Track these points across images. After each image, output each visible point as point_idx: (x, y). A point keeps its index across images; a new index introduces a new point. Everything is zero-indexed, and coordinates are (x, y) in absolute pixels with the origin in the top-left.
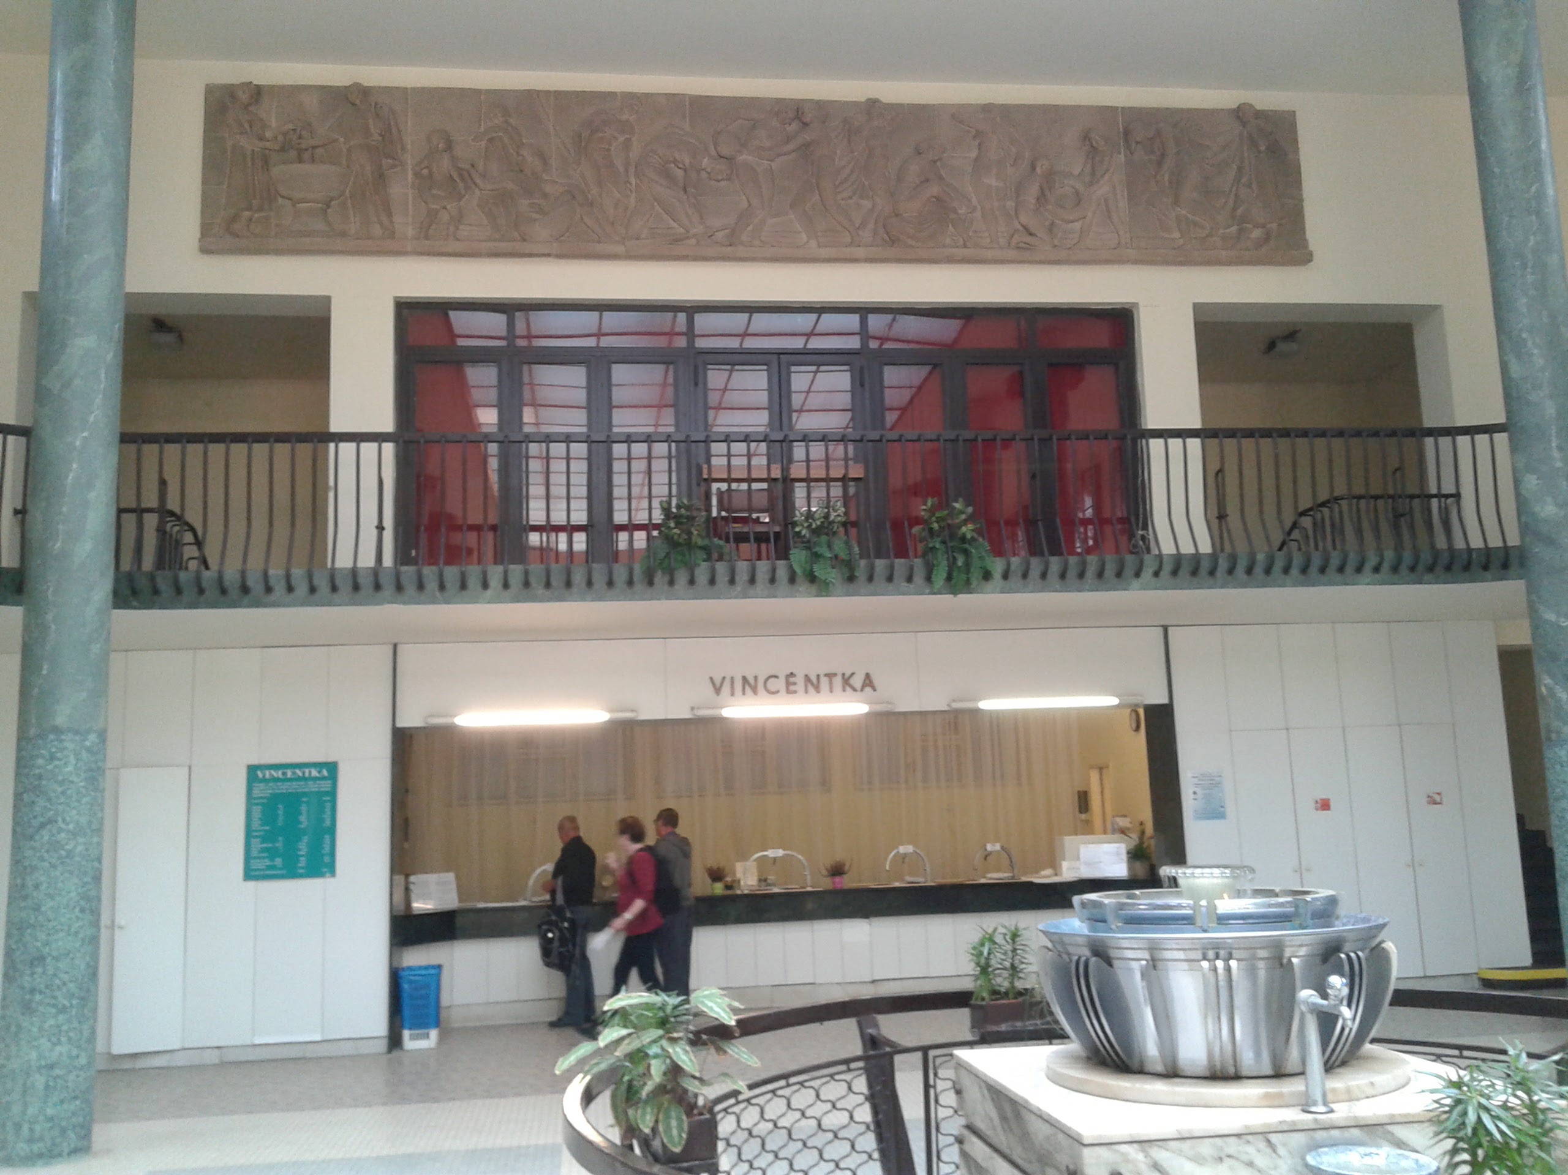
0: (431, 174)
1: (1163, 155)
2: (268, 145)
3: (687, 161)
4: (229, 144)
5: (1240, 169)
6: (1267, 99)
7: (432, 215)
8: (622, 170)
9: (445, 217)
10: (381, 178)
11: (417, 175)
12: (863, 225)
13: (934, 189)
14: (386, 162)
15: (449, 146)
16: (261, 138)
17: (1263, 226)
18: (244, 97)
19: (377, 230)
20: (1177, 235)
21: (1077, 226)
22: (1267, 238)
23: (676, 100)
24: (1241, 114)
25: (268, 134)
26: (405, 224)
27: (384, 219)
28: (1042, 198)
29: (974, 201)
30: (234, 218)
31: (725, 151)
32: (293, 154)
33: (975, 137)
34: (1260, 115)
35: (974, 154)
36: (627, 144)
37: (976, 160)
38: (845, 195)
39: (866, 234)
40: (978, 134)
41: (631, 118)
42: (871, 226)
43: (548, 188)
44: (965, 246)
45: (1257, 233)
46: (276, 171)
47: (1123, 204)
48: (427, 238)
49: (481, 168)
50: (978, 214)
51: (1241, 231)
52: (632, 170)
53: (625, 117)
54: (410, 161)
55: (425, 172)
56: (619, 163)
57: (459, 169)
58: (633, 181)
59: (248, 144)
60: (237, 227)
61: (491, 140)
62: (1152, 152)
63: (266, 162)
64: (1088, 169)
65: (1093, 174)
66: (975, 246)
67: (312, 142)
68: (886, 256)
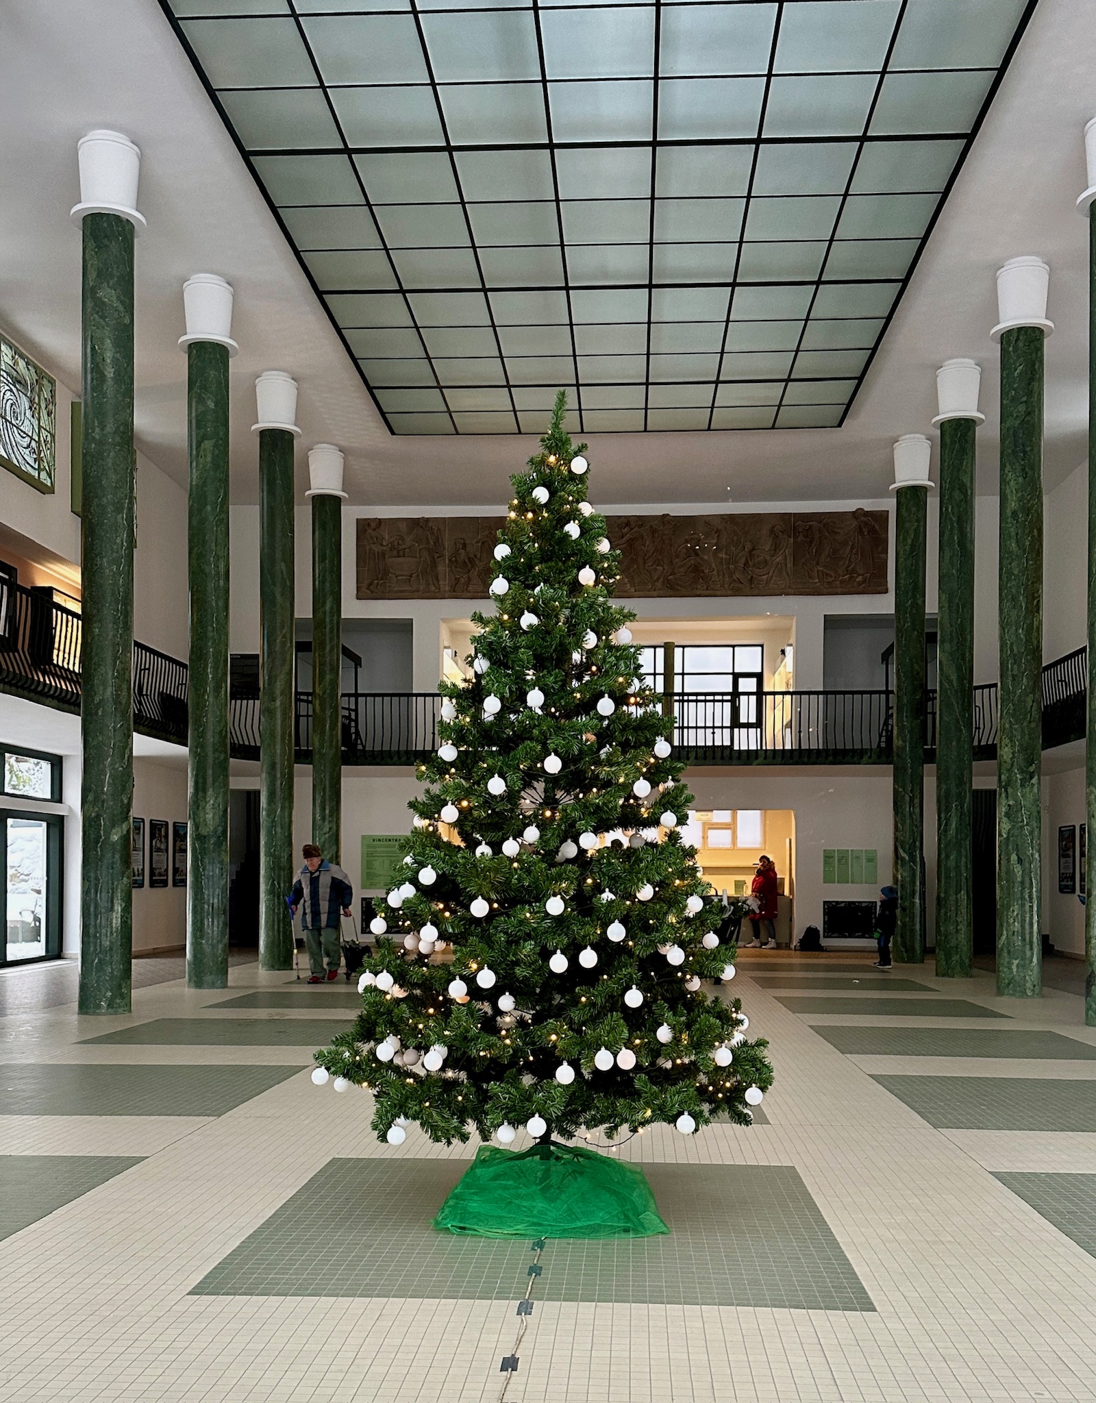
0: (456, 560)
1: (813, 539)
2: (385, 548)
5: (853, 545)
6: (873, 504)
7: (457, 580)
9: (462, 580)
10: (434, 564)
11: (450, 560)
12: (658, 579)
13: (694, 560)
14: (436, 555)
15: (465, 546)
16: (382, 545)
17: (863, 575)
18: (373, 525)
19: (433, 588)
20: (817, 580)
21: (765, 577)
22: (864, 581)
24: (858, 514)
25: (385, 544)
26: (445, 586)
27: (436, 583)
28: (746, 564)
29: (713, 565)
30: (370, 584)
32: (395, 552)
33: (716, 533)
34: (867, 515)
35: (715, 541)
37: (716, 544)
38: (650, 564)
40: (718, 531)
42: (661, 579)
44: (707, 589)
45: (860, 579)
46: (389, 561)
47: (790, 565)
48: (454, 591)
49: (478, 557)
50: (715, 572)
51: (851, 578)
54: (447, 554)
55: (454, 559)
57: (469, 558)
59: (377, 548)
60: (372, 587)
62: (807, 537)
63: (384, 556)
64: (774, 546)
65: (775, 549)
66: (713, 589)
67: (404, 547)
68: (667, 594)
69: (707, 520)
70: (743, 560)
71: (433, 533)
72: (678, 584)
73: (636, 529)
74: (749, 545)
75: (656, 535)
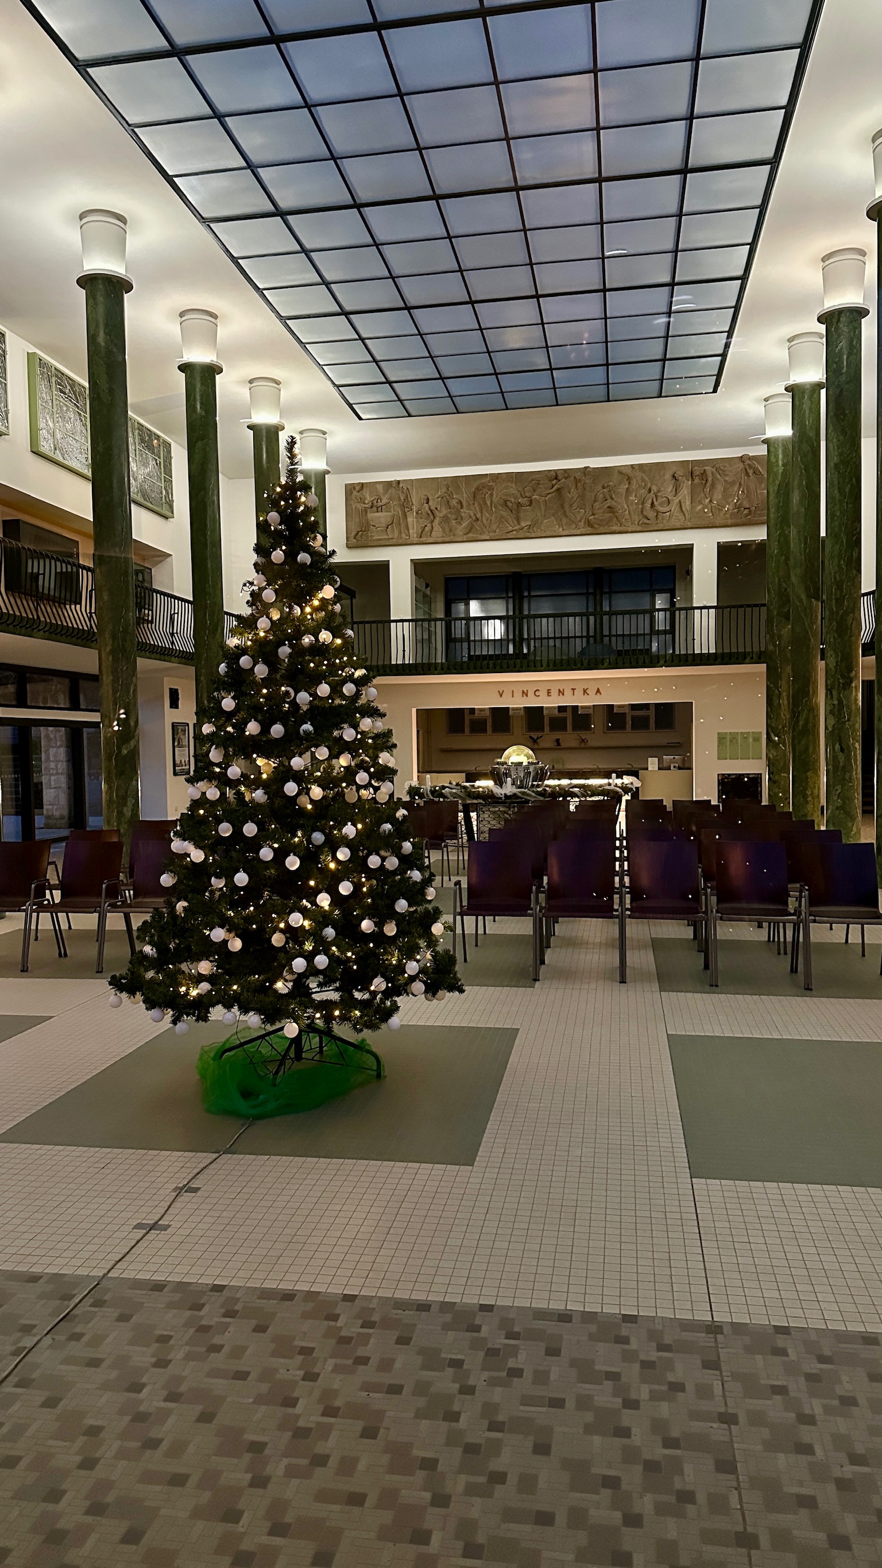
0: (422, 513)
2: (366, 506)
3: (513, 500)
4: (354, 507)
5: (740, 484)
6: (755, 450)
7: (422, 530)
8: (489, 504)
9: (427, 530)
10: (405, 516)
11: (417, 513)
12: (580, 521)
13: (609, 502)
14: (406, 509)
15: (428, 503)
16: (364, 503)
17: (748, 508)
18: (358, 488)
19: (404, 535)
20: (710, 515)
21: (668, 514)
22: (750, 511)
23: (509, 475)
24: (741, 459)
25: (366, 502)
27: (406, 531)
28: (653, 503)
29: (625, 507)
30: (357, 534)
31: (527, 495)
32: (375, 509)
33: (627, 479)
34: (752, 458)
35: (626, 487)
36: (492, 495)
37: (627, 489)
38: (574, 508)
39: (582, 524)
40: (629, 478)
41: (493, 484)
42: (583, 521)
43: (463, 515)
44: (620, 526)
45: (746, 511)
46: (370, 515)
47: (688, 503)
48: (420, 538)
49: (439, 508)
50: (627, 512)
52: (493, 505)
53: (490, 484)
54: (415, 509)
55: (420, 512)
56: (489, 503)
57: (431, 510)
58: (494, 509)
59: (360, 506)
60: (358, 537)
61: (442, 498)
62: (703, 480)
63: (366, 512)
64: (674, 489)
65: (676, 491)
66: (624, 526)
67: (381, 504)
68: (588, 532)
69: (619, 470)
70: (650, 501)
71: (403, 492)
72: (596, 524)
73: (564, 480)
74: (654, 488)
75: (579, 485)
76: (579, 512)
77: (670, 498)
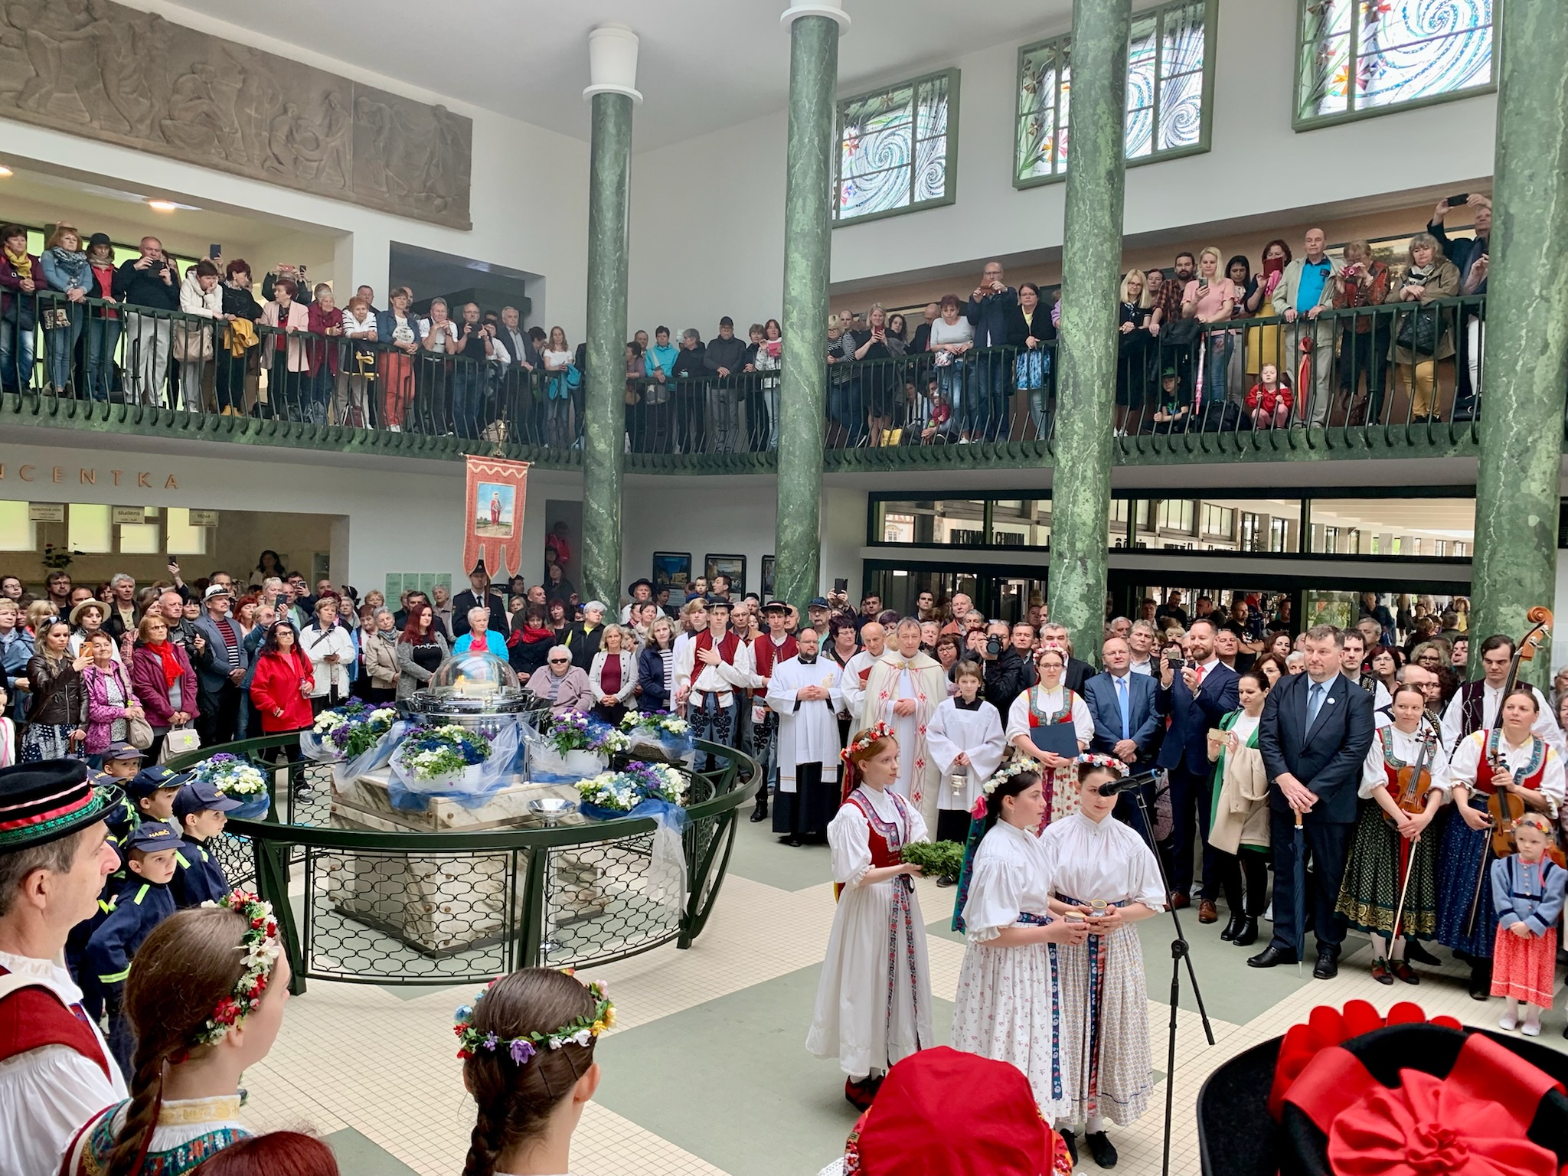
1: (381, 128)
5: (432, 153)
6: (455, 105)
12: (141, 120)
13: (204, 106)
17: (443, 198)
20: (384, 189)
21: (315, 164)
22: (446, 205)
24: (437, 111)
28: (290, 136)
29: (236, 124)
31: (17, 21)
33: (240, 72)
34: (451, 116)
37: (240, 90)
38: (128, 89)
39: (143, 128)
40: (243, 71)
42: (148, 122)
44: (226, 159)
45: (438, 201)
47: (349, 156)
51: (428, 198)
62: (374, 124)
64: (327, 123)
65: (330, 127)
66: (235, 161)
68: (161, 150)
69: (226, 48)
70: (285, 129)
72: (179, 137)
73: (106, 21)
74: (293, 109)
75: (140, 44)
76: (139, 103)
77: (321, 137)
